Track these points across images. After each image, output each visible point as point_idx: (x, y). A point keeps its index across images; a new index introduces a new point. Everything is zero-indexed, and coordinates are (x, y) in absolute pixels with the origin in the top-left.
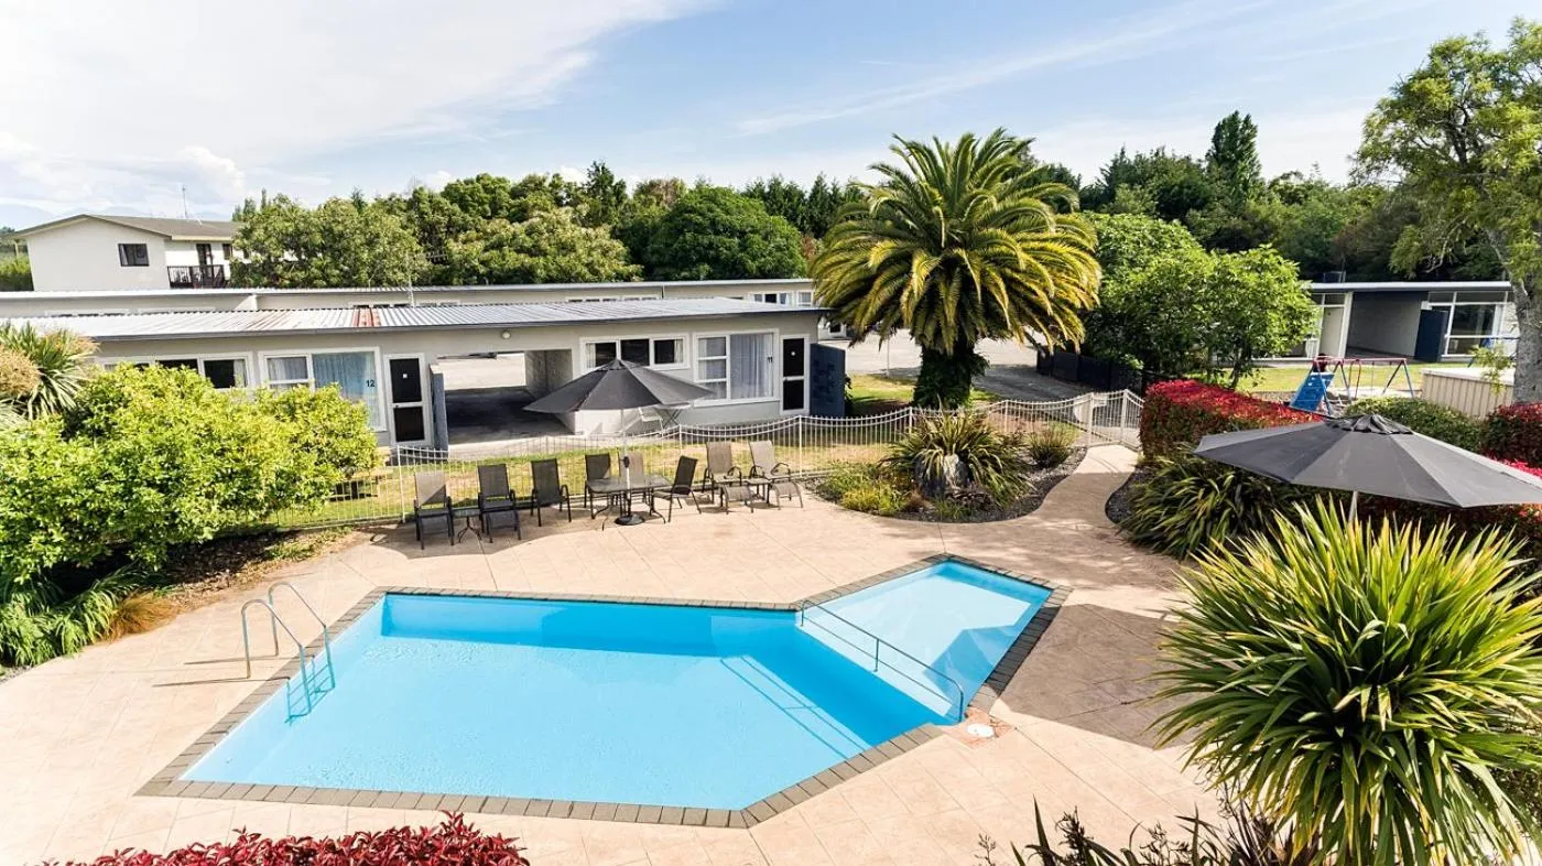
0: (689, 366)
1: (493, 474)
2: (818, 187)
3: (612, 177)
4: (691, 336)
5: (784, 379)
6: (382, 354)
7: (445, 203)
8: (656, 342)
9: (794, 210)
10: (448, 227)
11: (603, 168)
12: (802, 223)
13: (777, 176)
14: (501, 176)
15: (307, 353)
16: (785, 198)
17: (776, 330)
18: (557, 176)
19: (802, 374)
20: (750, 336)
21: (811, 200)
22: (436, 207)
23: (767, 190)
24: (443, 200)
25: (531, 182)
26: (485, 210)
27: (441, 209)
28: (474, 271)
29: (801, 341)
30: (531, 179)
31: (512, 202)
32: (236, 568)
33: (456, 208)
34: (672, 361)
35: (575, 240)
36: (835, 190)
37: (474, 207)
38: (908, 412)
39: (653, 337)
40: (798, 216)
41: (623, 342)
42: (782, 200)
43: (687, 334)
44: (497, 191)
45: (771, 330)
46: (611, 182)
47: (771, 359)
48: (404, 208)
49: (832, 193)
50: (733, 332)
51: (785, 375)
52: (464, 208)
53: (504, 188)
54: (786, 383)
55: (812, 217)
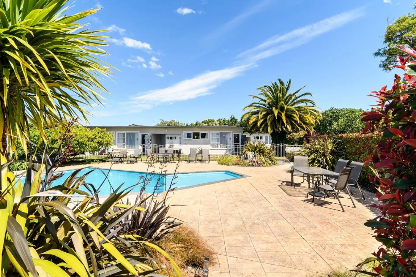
0: (209, 139)
5: (234, 144)
6: (140, 133)
8: (201, 133)
15: (126, 132)
17: (232, 132)
19: (239, 142)
20: (225, 133)
29: (239, 135)
34: (205, 138)
41: (193, 133)
43: (209, 132)
45: (230, 132)
47: (230, 139)
50: (221, 132)
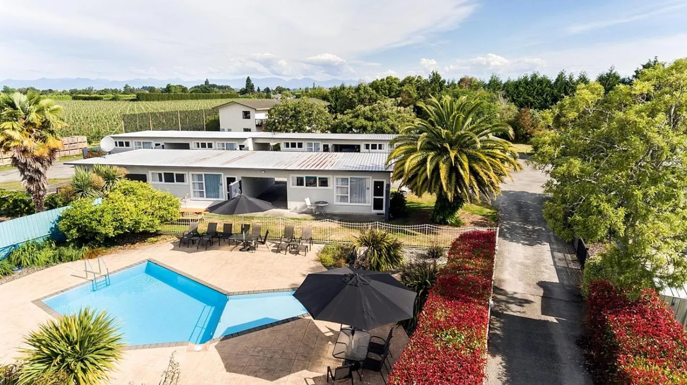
0: (332, 189)
1: (212, 226)
2: (560, 77)
3: (440, 78)
4: (333, 177)
5: (374, 197)
6: (224, 175)
7: (370, 90)
8: (320, 178)
9: (543, 90)
10: (369, 100)
11: (436, 74)
12: (546, 96)
13: (536, 73)
14: (396, 77)
15: (203, 173)
16: (538, 84)
17: (371, 178)
18: (419, 77)
19: (382, 195)
20: (360, 178)
21: (555, 85)
22: (366, 92)
23: (529, 80)
24: (369, 88)
25: (407, 79)
26: (386, 92)
27: (368, 92)
28: (345, 127)
29: (383, 183)
30: (408, 78)
31: (398, 88)
32: (133, 243)
33: (374, 92)
34: (326, 186)
35: (389, 114)
36: (571, 79)
37: (381, 91)
38: (377, 224)
39: (318, 176)
40: (544, 94)
41: (307, 177)
42: (536, 85)
43: (332, 176)
44: (393, 84)
45: (368, 177)
46: (439, 80)
47: (368, 188)
48: (354, 92)
49: (568, 80)
50: (351, 177)
51: (375, 195)
52: (377, 92)
53: (395, 83)
54: (374, 199)
55: (553, 94)
